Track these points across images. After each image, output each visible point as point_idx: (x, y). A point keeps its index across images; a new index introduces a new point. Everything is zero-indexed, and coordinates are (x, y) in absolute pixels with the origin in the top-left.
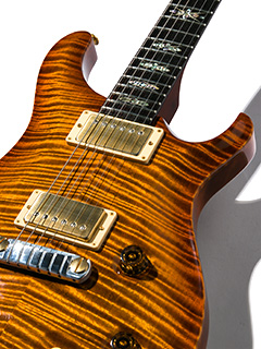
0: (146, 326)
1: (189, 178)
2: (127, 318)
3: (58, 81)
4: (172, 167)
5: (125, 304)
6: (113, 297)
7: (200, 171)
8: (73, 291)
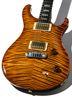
0: (60, 64)
1: (59, 33)
2: (56, 63)
3: (27, 17)
4: (55, 31)
5: (55, 61)
6: (52, 60)
7: (61, 31)
8: (44, 60)
